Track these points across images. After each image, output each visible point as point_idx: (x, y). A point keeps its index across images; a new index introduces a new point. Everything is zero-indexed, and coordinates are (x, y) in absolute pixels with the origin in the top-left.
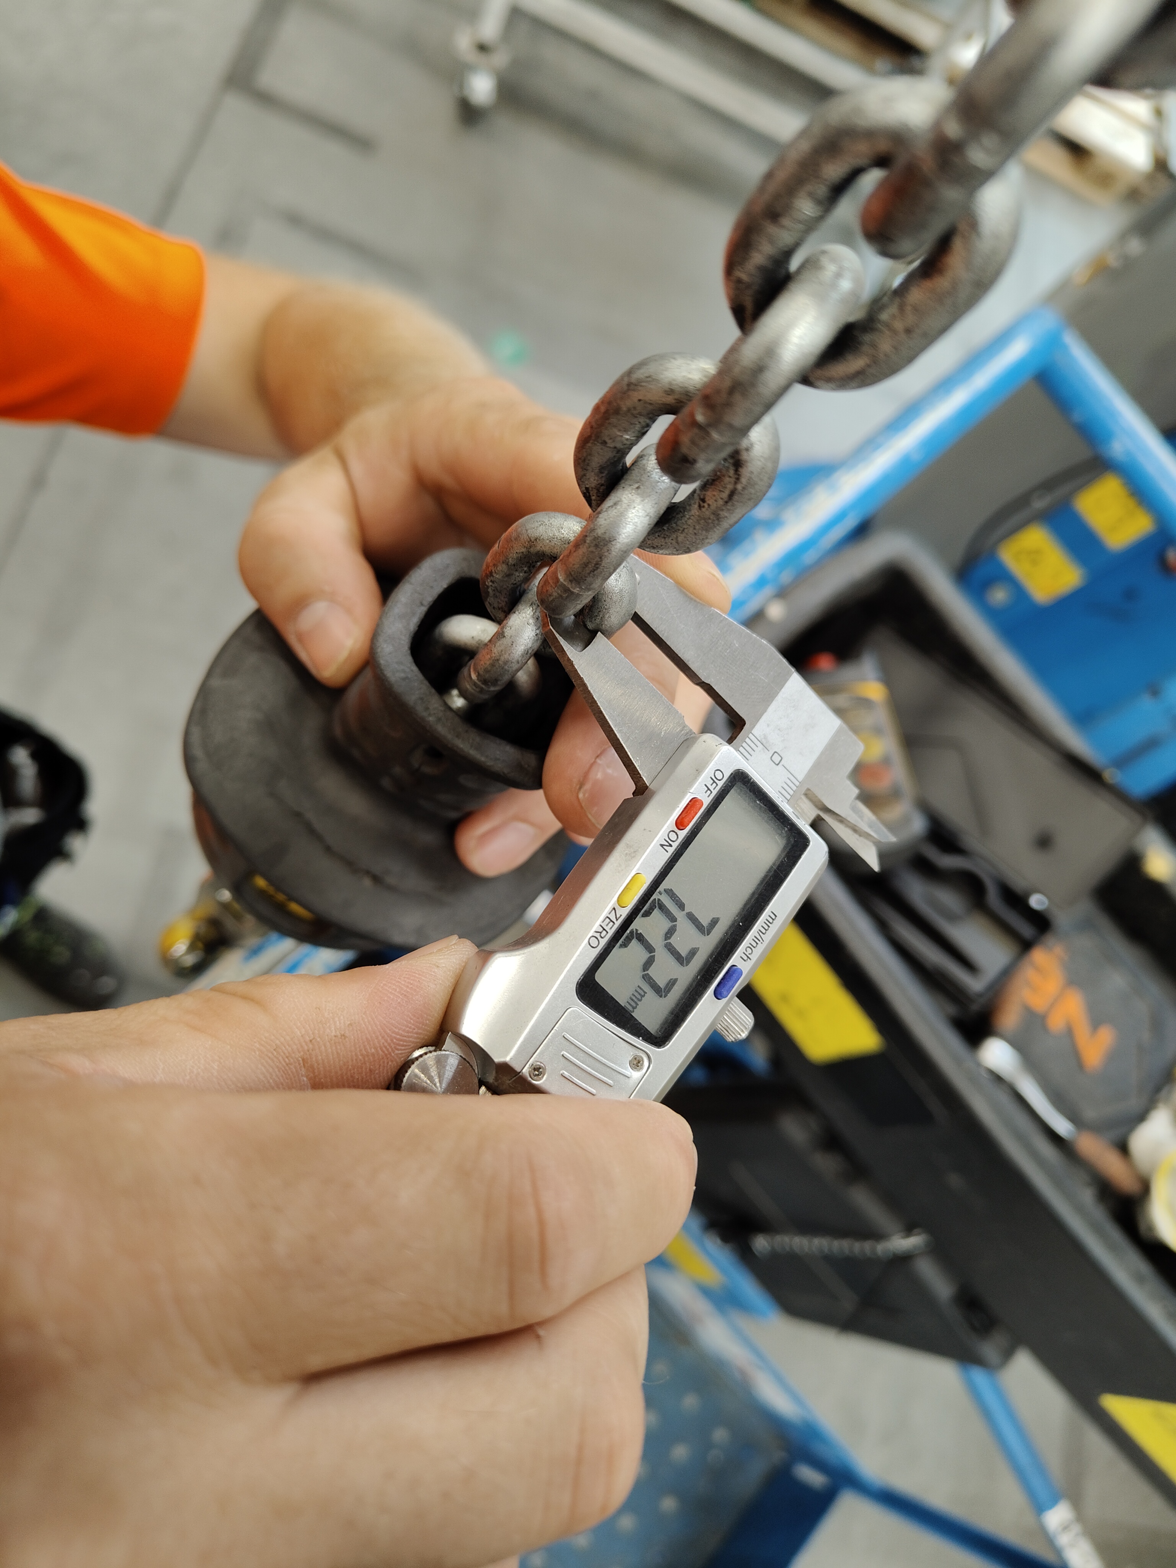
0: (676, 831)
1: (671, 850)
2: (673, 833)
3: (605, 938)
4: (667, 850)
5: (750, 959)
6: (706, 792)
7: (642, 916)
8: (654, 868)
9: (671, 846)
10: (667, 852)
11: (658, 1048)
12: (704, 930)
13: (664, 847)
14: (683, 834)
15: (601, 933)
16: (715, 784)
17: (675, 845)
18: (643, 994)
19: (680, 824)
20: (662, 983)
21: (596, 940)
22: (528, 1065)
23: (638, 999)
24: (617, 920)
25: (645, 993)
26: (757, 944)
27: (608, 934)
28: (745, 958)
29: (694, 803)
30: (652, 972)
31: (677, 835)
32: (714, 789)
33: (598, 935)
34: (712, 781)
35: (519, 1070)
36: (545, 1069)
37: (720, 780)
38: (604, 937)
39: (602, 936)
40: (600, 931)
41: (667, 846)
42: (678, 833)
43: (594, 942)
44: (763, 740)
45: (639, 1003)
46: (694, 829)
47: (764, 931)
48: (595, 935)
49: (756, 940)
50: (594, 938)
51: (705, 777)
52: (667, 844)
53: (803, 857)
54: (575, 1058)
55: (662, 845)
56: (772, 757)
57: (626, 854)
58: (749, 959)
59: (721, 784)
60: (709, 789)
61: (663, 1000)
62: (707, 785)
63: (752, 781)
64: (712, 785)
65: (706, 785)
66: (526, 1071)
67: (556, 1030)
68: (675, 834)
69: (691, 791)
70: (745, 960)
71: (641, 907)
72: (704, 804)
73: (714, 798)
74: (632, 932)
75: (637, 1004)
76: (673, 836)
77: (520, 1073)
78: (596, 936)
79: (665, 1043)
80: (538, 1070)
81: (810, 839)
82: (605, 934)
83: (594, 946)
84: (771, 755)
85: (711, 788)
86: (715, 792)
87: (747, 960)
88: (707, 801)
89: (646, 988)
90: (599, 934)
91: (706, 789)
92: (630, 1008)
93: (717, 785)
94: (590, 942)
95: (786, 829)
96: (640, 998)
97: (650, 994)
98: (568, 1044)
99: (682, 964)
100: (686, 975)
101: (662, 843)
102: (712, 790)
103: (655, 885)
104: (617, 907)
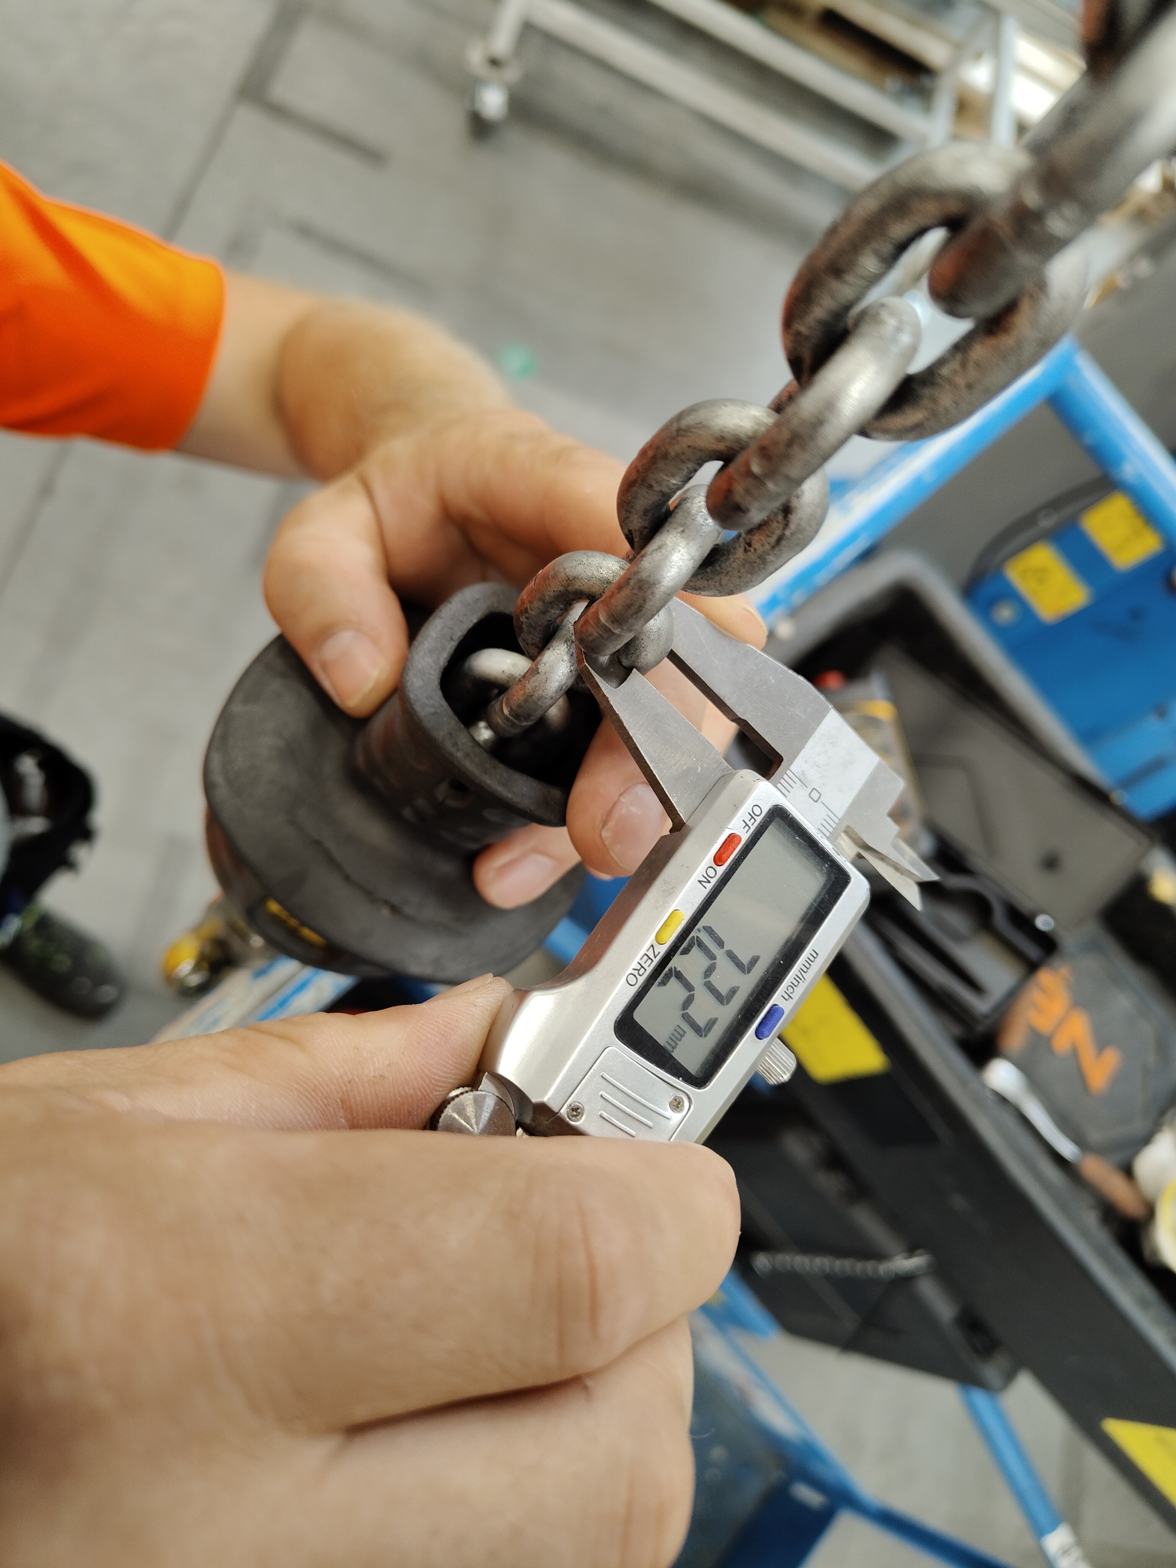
0: (714, 867)
1: (709, 886)
2: (711, 869)
3: (643, 976)
4: (706, 886)
5: (792, 998)
6: (744, 828)
7: (681, 954)
8: (693, 905)
9: (709, 882)
10: (706, 888)
11: (699, 1089)
12: (744, 968)
13: (702, 883)
14: (721, 870)
15: (639, 970)
16: (753, 820)
17: (714, 881)
18: (682, 1033)
19: (718, 859)
20: (701, 1022)
21: (634, 977)
22: (565, 1106)
23: (678, 1039)
24: (655, 957)
25: (685, 1032)
26: (799, 982)
27: (647, 972)
28: (787, 997)
29: (732, 839)
30: (691, 1011)
31: (716, 871)
32: (752, 824)
33: (636, 973)
34: (750, 817)
35: (556, 1110)
36: (583, 1110)
37: (758, 816)
38: (643, 974)
39: (641, 974)
40: (638, 968)
41: (705, 882)
42: (716, 869)
43: (632, 980)
44: (801, 776)
45: (678, 1042)
46: (733, 865)
47: (805, 970)
48: (633, 973)
49: (798, 978)
50: (632, 976)
51: (743, 813)
52: (705, 880)
53: (845, 894)
54: (614, 1099)
55: (700, 882)
56: (810, 794)
57: (664, 890)
58: (790, 999)
59: (759, 819)
60: (747, 825)
61: (702, 1040)
62: (746, 821)
63: (790, 816)
64: (750, 820)
65: (744, 821)
66: (564, 1112)
67: (594, 1069)
68: (713, 870)
69: (729, 827)
70: (786, 1000)
71: (679, 944)
72: (742, 840)
73: (752, 833)
74: (670, 970)
75: (677, 1044)
76: (711, 872)
77: (558, 1113)
78: (635, 974)
79: (706, 1084)
80: (576, 1111)
81: (851, 875)
82: (643, 972)
83: (632, 984)
84: (809, 792)
85: (750, 824)
86: (753, 828)
87: (789, 999)
88: (745, 837)
89: (685, 1027)
90: (637, 971)
91: (744, 824)
92: (669, 1048)
93: (755, 820)
94: (628, 979)
95: (826, 865)
96: (680, 1038)
97: (690, 1033)
98: (606, 1083)
99: (722, 1003)
100: (727, 1014)
101: (700, 879)
102: (750, 825)
103: (694, 922)
104: (655, 944)
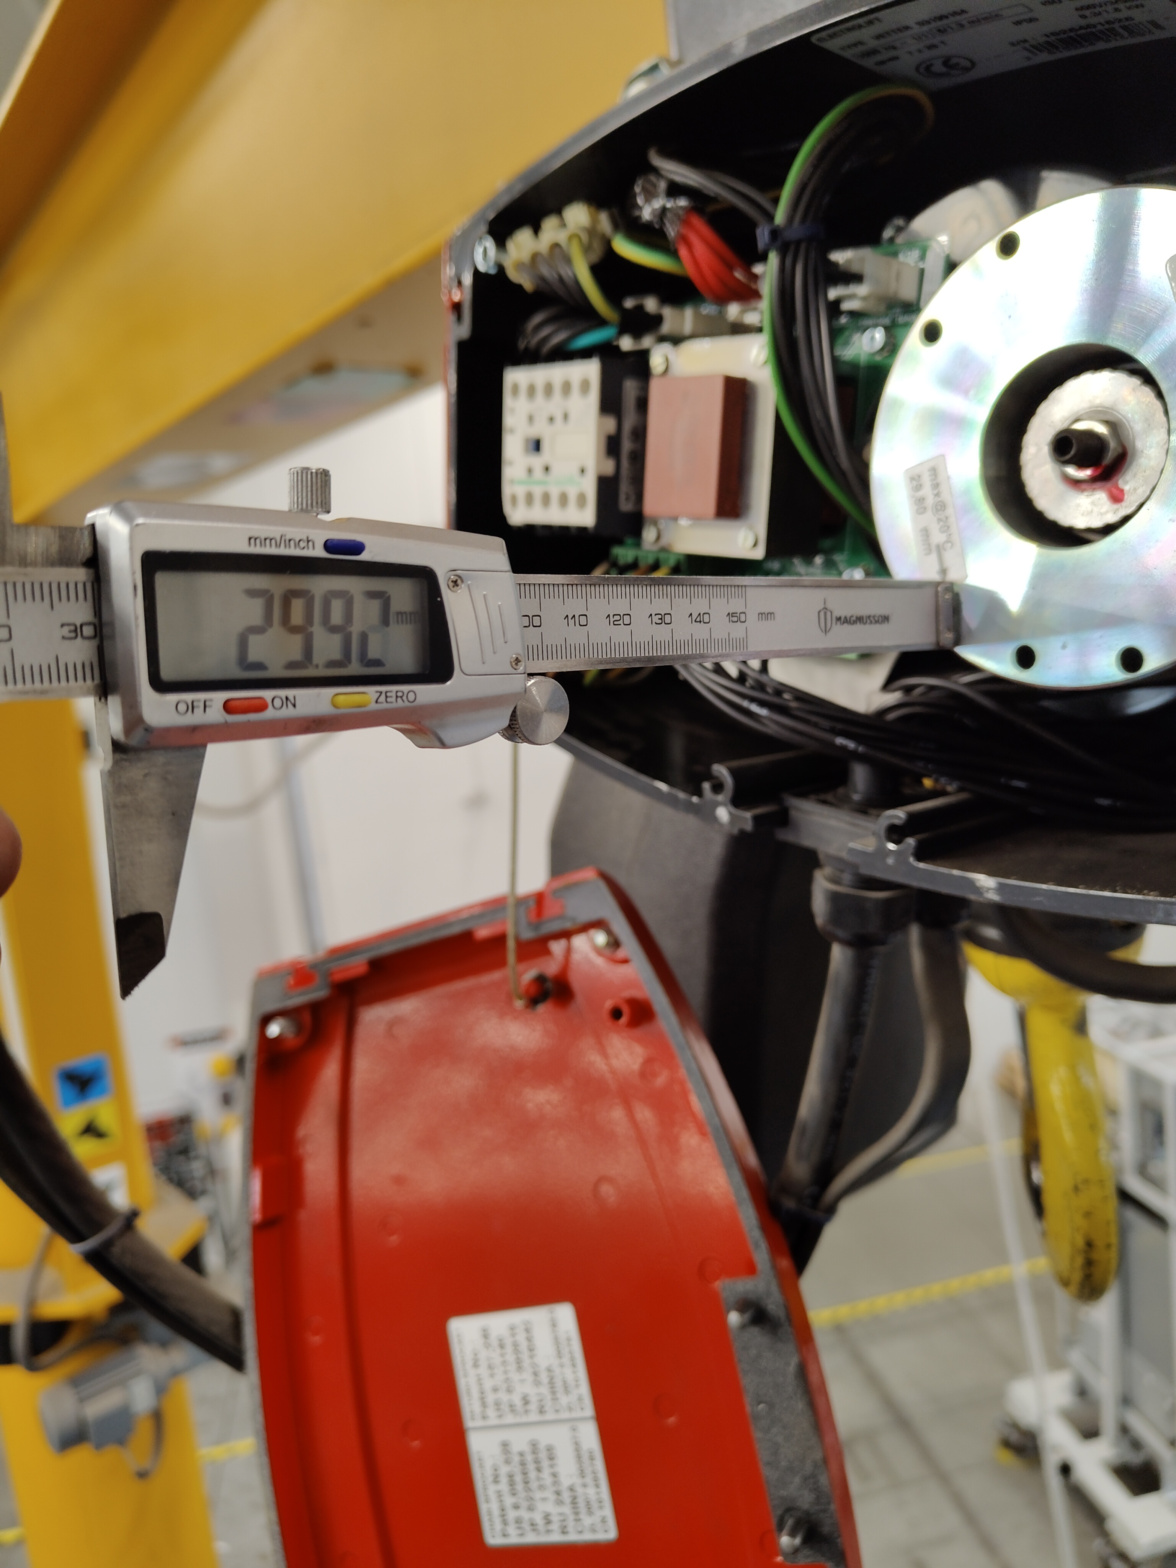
0: (270, 703)
1: (290, 693)
2: (275, 704)
4: (293, 696)
6: (210, 704)
8: (315, 693)
9: (287, 698)
10: (295, 695)
11: (436, 571)
13: (295, 700)
14: (267, 694)
16: (195, 702)
17: (282, 692)
18: (398, 615)
19: (260, 705)
20: (379, 604)
23: (407, 615)
24: (381, 693)
25: (396, 613)
26: (288, 539)
27: (397, 689)
28: (310, 543)
29: (231, 708)
31: (272, 698)
32: (200, 698)
33: (404, 694)
34: (194, 706)
37: (184, 700)
41: (290, 701)
42: (270, 699)
47: (273, 541)
49: (287, 542)
51: (198, 717)
55: (294, 706)
58: (308, 539)
59: (188, 697)
60: (205, 704)
61: (389, 592)
62: (203, 708)
64: (198, 704)
65: (205, 710)
68: (273, 702)
70: (312, 541)
72: (222, 697)
73: (203, 692)
75: (410, 613)
76: (277, 703)
79: (428, 569)
83: (412, 691)
85: (201, 702)
86: (202, 695)
87: (310, 540)
88: (219, 697)
89: (392, 616)
92: (420, 617)
93: (192, 699)
96: (404, 615)
97: (394, 607)
99: (350, 598)
100: (357, 585)
102: (203, 700)
